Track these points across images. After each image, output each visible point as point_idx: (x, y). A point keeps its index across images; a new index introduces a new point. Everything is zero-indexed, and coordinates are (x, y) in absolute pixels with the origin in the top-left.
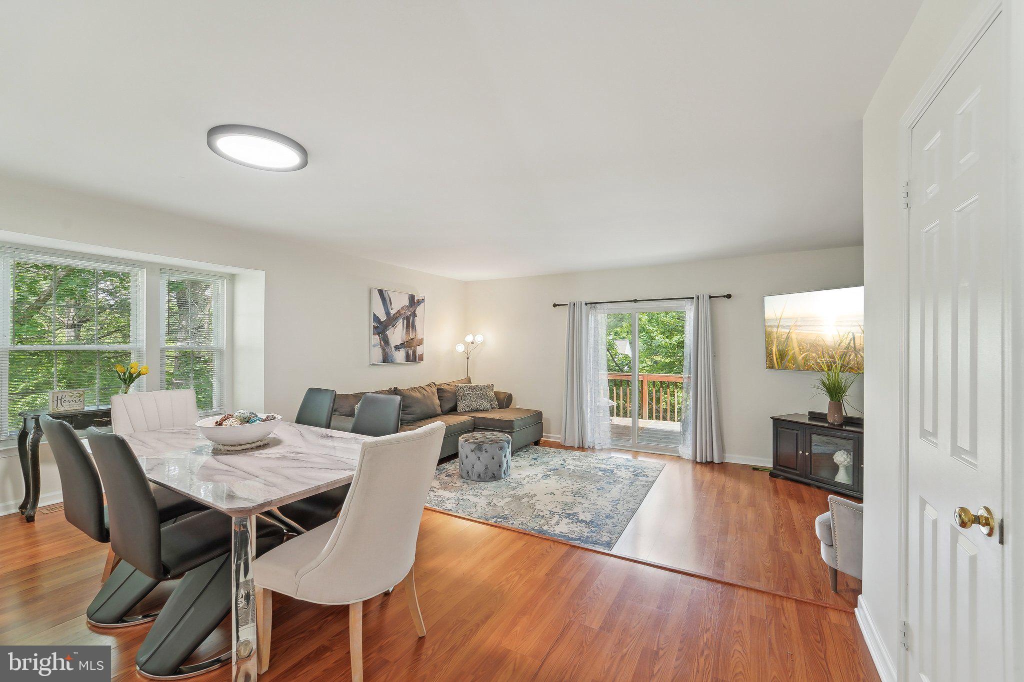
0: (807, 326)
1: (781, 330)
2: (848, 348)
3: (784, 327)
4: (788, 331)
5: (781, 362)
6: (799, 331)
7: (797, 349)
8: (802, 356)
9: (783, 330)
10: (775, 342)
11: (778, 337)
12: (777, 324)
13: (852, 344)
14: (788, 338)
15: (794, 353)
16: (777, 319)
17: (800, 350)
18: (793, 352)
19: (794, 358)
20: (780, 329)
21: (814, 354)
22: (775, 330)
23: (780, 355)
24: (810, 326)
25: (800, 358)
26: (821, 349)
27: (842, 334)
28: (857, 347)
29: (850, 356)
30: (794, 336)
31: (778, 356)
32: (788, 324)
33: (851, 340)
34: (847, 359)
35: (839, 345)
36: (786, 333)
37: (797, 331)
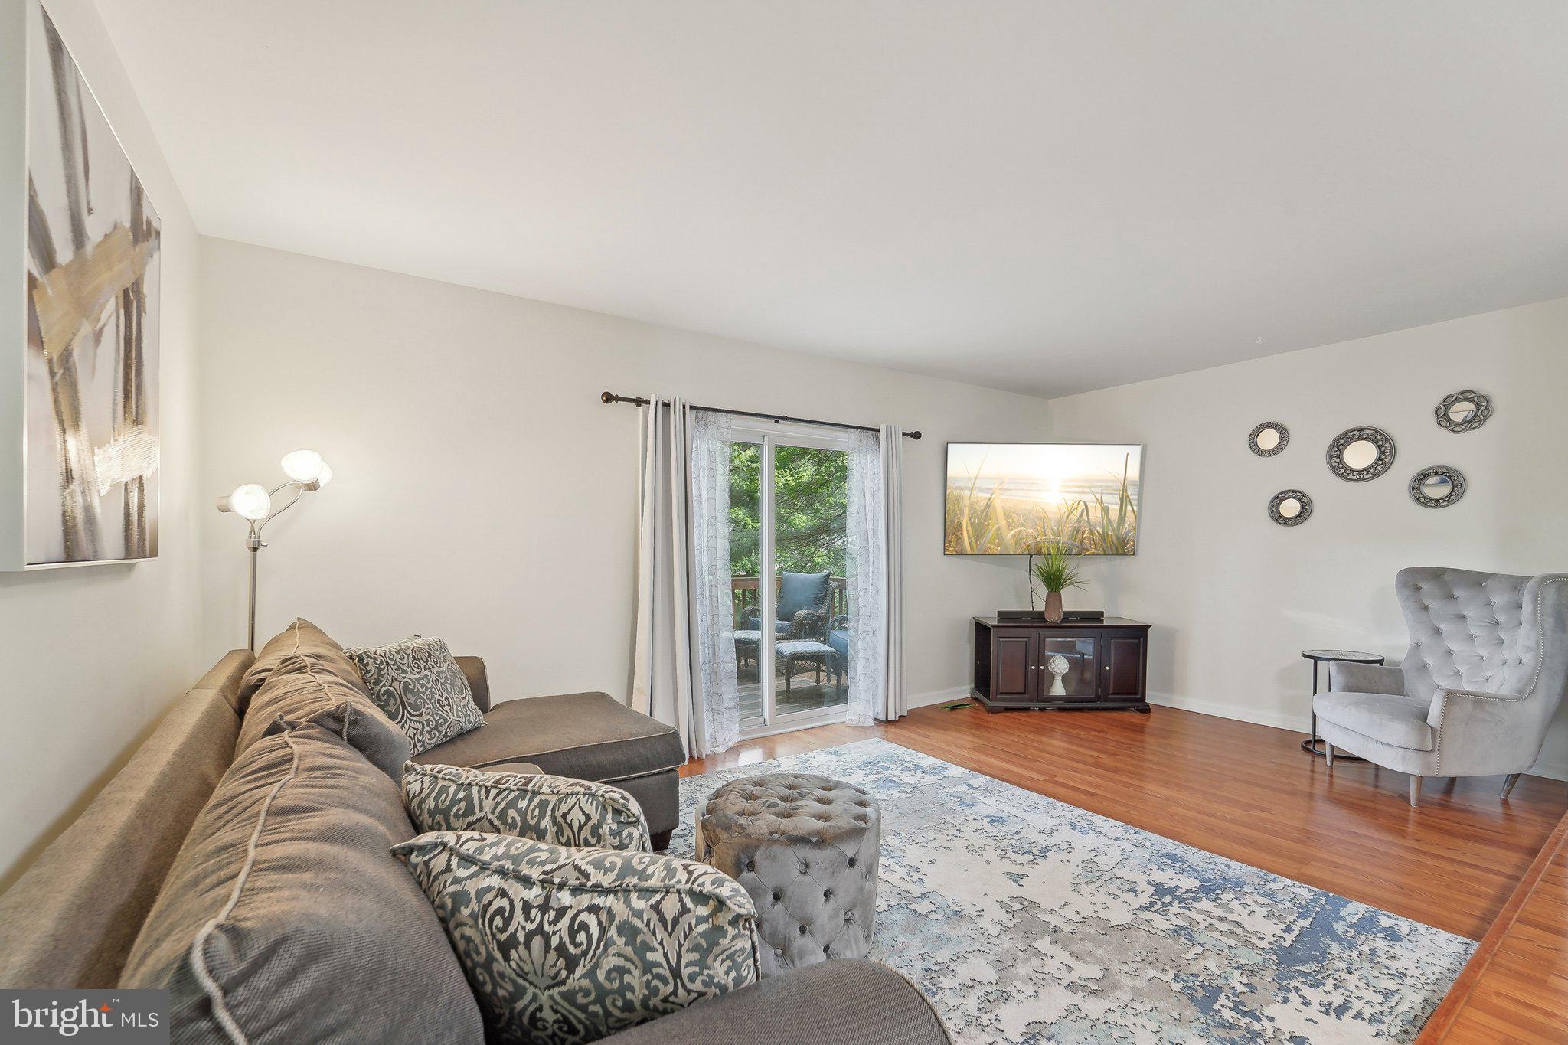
0: (1018, 490)
1: (977, 494)
2: (1080, 522)
3: (981, 490)
4: (989, 496)
5: (976, 542)
6: (1007, 497)
7: (1003, 523)
8: (1012, 533)
9: (980, 495)
10: (966, 512)
11: (971, 505)
12: (970, 485)
13: (1085, 516)
14: (988, 506)
15: (999, 529)
16: (969, 479)
17: (1009, 525)
18: (997, 527)
19: (999, 535)
20: (975, 492)
21: (1031, 531)
22: (967, 493)
23: (976, 530)
24: (1023, 490)
25: (1009, 536)
26: (1041, 523)
27: (1070, 503)
28: (1092, 521)
29: (1084, 532)
30: (998, 504)
31: (971, 532)
32: (990, 487)
33: (1082, 512)
34: (1079, 536)
35: (1067, 518)
36: (985, 499)
37: (1002, 497)
